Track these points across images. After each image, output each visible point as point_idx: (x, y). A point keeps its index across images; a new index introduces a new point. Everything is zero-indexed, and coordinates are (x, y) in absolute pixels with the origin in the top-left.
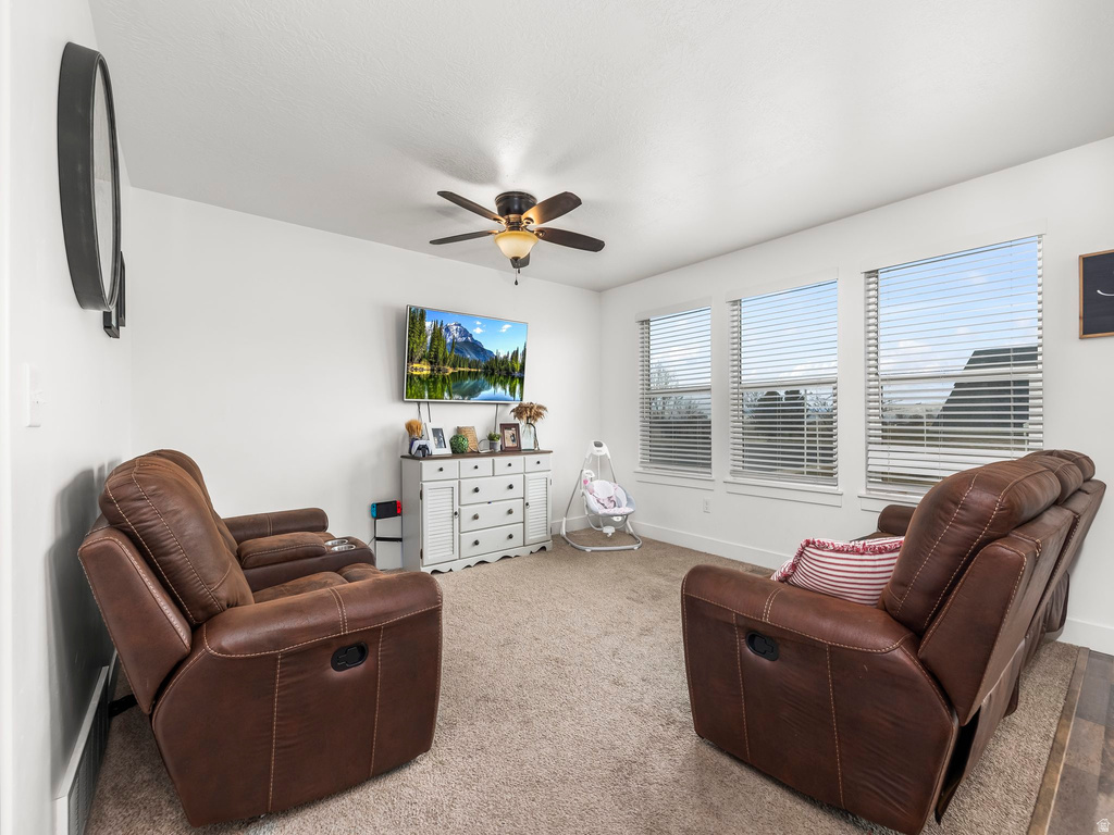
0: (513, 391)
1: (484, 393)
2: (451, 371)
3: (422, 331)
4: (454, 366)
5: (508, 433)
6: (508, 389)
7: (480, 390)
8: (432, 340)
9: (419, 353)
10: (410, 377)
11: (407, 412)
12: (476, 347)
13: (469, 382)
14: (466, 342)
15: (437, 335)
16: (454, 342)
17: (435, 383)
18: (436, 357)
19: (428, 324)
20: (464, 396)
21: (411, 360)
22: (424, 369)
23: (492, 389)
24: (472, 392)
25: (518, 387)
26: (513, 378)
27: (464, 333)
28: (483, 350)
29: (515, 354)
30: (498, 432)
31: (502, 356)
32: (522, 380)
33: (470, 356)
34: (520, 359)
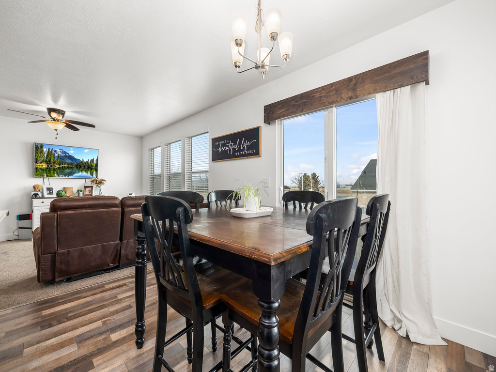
0: (92, 174)
1: (76, 175)
2: (58, 166)
3: (42, 152)
4: (59, 165)
5: (87, 190)
6: (89, 173)
7: (74, 173)
8: (47, 155)
9: (40, 159)
10: (36, 169)
11: (38, 181)
12: (71, 158)
13: (68, 171)
14: (66, 156)
15: (50, 153)
16: (59, 157)
17: (50, 171)
18: (50, 161)
19: (45, 150)
20: (65, 175)
21: (36, 162)
22: (44, 166)
23: (81, 173)
24: (70, 174)
25: (94, 173)
26: (92, 169)
27: (65, 153)
28: (75, 159)
29: (92, 160)
30: (83, 189)
31: (85, 161)
32: (96, 170)
33: (68, 161)
34: (95, 162)
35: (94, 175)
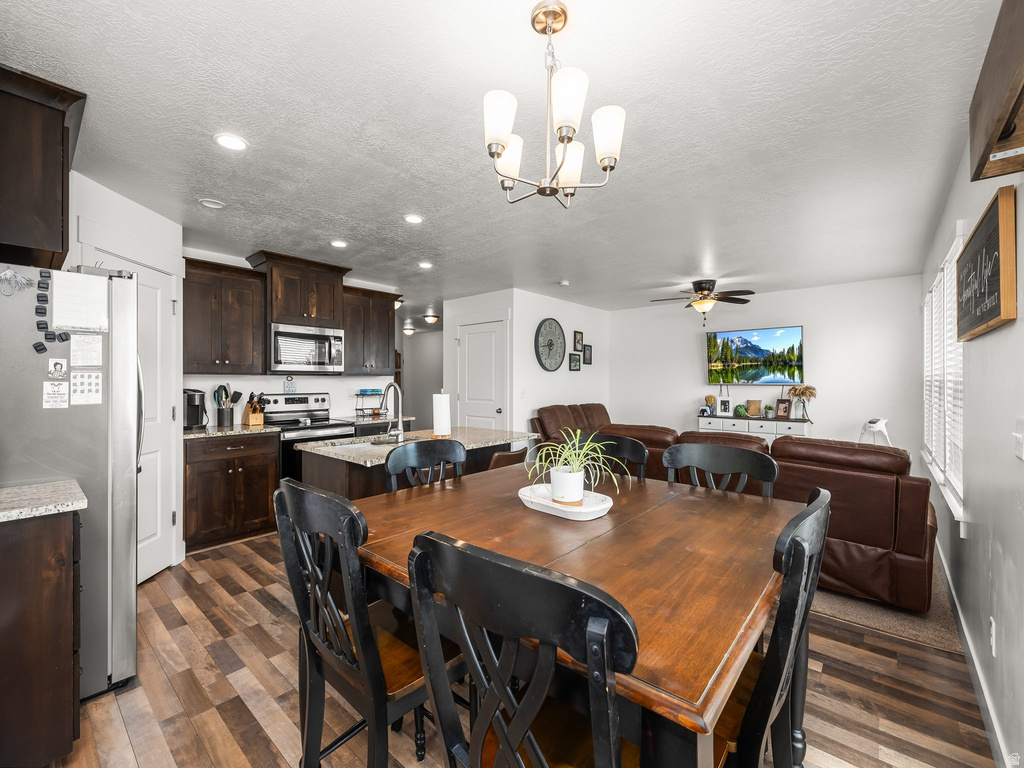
0: (792, 376)
1: (765, 378)
2: (737, 365)
3: (715, 345)
4: (739, 363)
5: (782, 406)
6: (786, 374)
7: (761, 376)
8: (723, 349)
9: (714, 357)
10: (710, 371)
11: (713, 391)
12: (755, 349)
13: (751, 372)
14: (747, 347)
15: (725, 345)
16: (737, 348)
17: (726, 373)
18: (726, 358)
19: (719, 341)
20: (748, 380)
21: (710, 361)
22: (719, 366)
23: (772, 375)
24: (755, 377)
25: (797, 373)
26: (791, 366)
27: (745, 341)
28: (761, 350)
29: (791, 349)
30: (774, 406)
31: (778, 352)
32: (800, 368)
33: (751, 355)
34: (796, 352)
35: (797, 379)
